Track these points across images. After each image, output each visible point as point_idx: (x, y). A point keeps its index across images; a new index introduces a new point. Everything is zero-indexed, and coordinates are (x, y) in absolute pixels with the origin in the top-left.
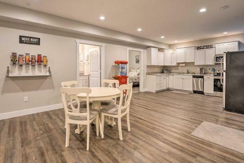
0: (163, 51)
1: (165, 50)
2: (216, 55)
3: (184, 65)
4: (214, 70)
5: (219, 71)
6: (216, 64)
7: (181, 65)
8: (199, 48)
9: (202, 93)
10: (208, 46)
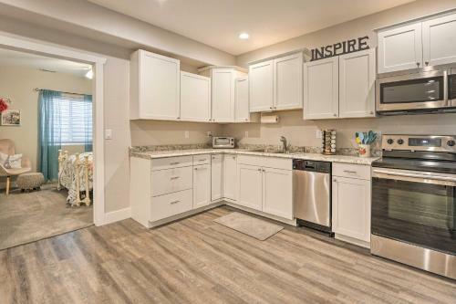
0: (208, 74)
1: (214, 71)
2: (378, 76)
3: (273, 120)
4: (372, 139)
5: (390, 142)
6: (379, 114)
7: (264, 120)
8: (316, 55)
9: (325, 232)
10: (351, 43)
